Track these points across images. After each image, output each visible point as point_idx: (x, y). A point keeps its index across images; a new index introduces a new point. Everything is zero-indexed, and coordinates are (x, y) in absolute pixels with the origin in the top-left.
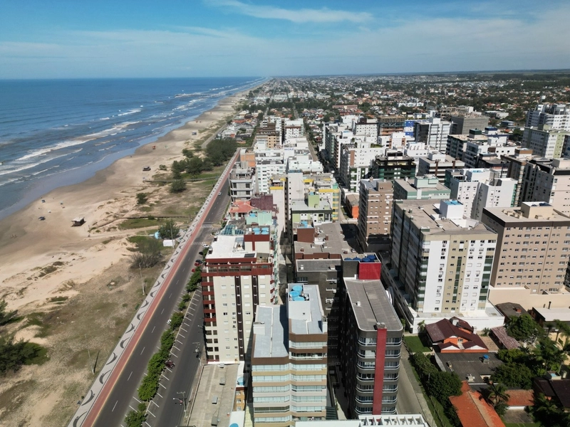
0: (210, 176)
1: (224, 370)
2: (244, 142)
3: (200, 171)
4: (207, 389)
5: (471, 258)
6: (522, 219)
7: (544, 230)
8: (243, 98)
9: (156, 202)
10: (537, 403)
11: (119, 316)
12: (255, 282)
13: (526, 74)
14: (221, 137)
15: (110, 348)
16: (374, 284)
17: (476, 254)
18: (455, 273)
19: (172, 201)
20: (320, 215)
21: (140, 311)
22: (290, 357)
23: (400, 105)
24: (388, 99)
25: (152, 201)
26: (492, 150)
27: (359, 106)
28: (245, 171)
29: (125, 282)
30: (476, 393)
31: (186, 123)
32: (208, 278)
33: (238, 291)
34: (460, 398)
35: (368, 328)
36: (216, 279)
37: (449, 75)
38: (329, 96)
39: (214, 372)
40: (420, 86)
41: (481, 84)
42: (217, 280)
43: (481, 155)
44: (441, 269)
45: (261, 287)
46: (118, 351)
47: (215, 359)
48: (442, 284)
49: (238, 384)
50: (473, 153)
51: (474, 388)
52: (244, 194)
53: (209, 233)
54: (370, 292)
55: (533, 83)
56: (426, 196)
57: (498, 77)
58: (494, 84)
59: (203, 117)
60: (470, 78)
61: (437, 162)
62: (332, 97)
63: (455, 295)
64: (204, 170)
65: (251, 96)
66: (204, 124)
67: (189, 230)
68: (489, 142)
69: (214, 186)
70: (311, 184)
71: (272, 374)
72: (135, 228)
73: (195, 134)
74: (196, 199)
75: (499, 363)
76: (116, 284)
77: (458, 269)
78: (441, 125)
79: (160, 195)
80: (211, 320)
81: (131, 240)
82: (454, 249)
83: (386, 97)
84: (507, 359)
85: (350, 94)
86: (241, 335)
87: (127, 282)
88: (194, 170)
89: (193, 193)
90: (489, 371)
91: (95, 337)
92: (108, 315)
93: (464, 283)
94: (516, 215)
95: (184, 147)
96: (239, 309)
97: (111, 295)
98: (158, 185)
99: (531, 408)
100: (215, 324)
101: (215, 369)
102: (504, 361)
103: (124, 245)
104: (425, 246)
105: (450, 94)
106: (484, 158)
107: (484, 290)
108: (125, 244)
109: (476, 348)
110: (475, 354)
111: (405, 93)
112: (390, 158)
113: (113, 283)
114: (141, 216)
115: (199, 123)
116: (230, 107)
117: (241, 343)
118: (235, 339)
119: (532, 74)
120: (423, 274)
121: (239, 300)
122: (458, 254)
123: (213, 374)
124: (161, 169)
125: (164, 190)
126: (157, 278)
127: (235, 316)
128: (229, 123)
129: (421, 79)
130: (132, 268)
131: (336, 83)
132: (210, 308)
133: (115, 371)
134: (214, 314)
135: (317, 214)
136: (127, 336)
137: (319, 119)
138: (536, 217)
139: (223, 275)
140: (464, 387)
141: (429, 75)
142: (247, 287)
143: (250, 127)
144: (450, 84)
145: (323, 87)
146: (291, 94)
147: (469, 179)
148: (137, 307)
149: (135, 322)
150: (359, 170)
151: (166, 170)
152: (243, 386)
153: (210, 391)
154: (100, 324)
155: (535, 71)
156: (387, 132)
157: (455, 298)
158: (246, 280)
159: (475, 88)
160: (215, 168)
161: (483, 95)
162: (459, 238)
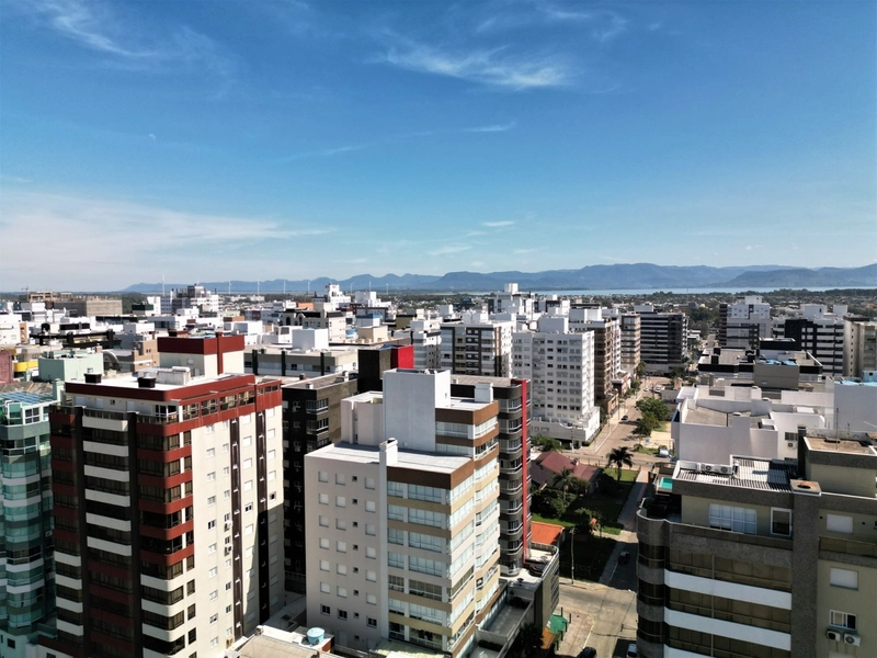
12: (261, 427)
22: (475, 457)
32: (182, 435)
33: (235, 456)
36: (195, 434)
42: (199, 439)
45: (269, 435)
80: (185, 554)
86: (238, 569)
96: (236, 501)
100: (191, 565)
117: (238, 592)
118: (228, 586)
121: (236, 479)
127: (229, 522)
132: (184, 520)
134: (190, 536)
139: (208, 422)
142: (248, 441)
158: (247, 425)
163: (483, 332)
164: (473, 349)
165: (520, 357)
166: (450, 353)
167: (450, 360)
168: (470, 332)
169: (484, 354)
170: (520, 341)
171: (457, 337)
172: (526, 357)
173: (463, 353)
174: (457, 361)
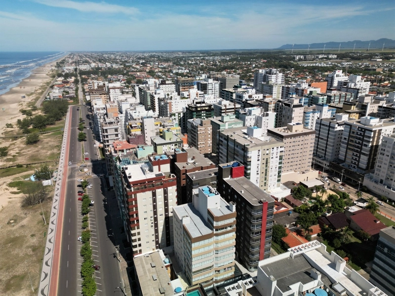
0: (54, 128)
1: (150, 258)
2: (72, 101)
3: (45, 125)
4: (145, 273)
5: (272, 158)
6: (290, 133)
7: (302, 138)
8: (54, 68)
9: (17, 153)
10: (323, 230)
11: (32, 244)
12: (166, 192)
13: (238, 52)
14: (50, 98)
15: (38, 269)
16: (242, 180)
17: (275, 156)
18: (265, 168)
19: (31, 150)
20: (175, 145)
21: (49, 237)
22: (215, 232)
23: (174, 71)
24: (164, 68)
25: (12, 153)
26: (250, 97)
27: (147, 72)
28: (112, 120)
29: (22, 218)
30: (294, 233)
31: (11, 89)
32: (133, 195)
33: (154, 201)
34: (287, 237)
35: (256, 204)
36: (138, 195)
37: (195, 52)
38: (123, 66)
39: (144, 261)
40: (181, 59)
41: (216, 58)
42: (140, 196)
43: (246, 100)
44: (258, 167)
45: (170, 195)
46: (46, 269)
47: (138, 253)
48: (259, 176)
49: (166, 263)
50: (240, 99)
51: (291, 230)
52: (114, 137)
53: (77, 170)
54: (243, 184)
55: (245, 57)
56: (231, 127)
57: (224, 53)
58: (223, 58)
59: (23, 84)
60: (208, 54)
61: (225, 106)
62: (124, 66)
63: (265, 181)
64: (48, 124)
65: (59, 65)
66: (28, 89)
67: (59, 171)
68: (248, 92)
69: (63, 136)
70: (159, 125)
71: (204, 246)
72: (9, 175)
73: (24, 97)
74: (52, 147)
75: (297, 215)
76: (15, 221)
77: (266, 166)
78: (213, 84)
79: (18, 147)
80: (136, 225)
81: (11, 185)
82: (264, 154)
83: (162, 66)
84: (301, 211)
85: (137, 64)
86: (156, 231)
87: (25, 218)
88: (40, 125)
89: (47, 143)
90: (294, 220)
91: (18, 264)
92: (21, 246)
93: (270, 173)
94: (286, 131)
95: (20, 108)
96: (155, 213)
97: (16, 230)
98: (11, 140)
99: (321, 234)
100: (138, 228)
101: (143, 259)
102: (300, 213)
103: (6, 191)
104: (249, 155)
105: (201, 64)
106: (248, 102)
107: (279, 176)
108: (7, 189)
109: (283, 209)
110: (283, 212)
111: (174, 63)
112: (198, 105)
113: (12, 221)
114: (8, 166)
115: (22, 88)
116: (44, 75)
117: (157, 237)
118: (153, 235)
119: (241, 52)
120: (248, 172)
121: (155, 207)
122: (266, 157)
123: (144, 262)
124: (8, 127)
125: (20, 143)
126: (51, 210)
127: (153, 219)
128: (52, 87)
129: (179, 54)
130: (23, 206)
131: (123, 57)
132: (135, 217)
133: (52, 284)
134: (138, 221)
135: (174, 145)
136: (48, 257)
137: (123, 82)
138: (296, 131)
139: (143, 191)
140: (287, 232)
141: (183, 52)
142: (160, 197)
143: (71, 90)
144: (198, 58)
145: (114, 59)
146: (93, 65)
147: (250, 114)
148: (45, 234)
149: (49, 245)
150: (177, 114)
151: (12, 127)
152: (169, 264)
153: (148, 273)
154: (17, 254)
155: (242, 50)
156: (184, 89)
157: (265, 183)
158: (160, 192)
159: (213, 61)
160: (57, 122)
161: (220, 65)
162: (266, 147)
163: (366, 131)
164: (359, 139)
165: (384, 150)
166: (347, 138)
167: (347, 142)
168: (360, 129)
169: (364, 143)
170: (386, 142)
171: (352, 130)
172: (388, 151)
173: (354, 140)
174: (350, 143)
